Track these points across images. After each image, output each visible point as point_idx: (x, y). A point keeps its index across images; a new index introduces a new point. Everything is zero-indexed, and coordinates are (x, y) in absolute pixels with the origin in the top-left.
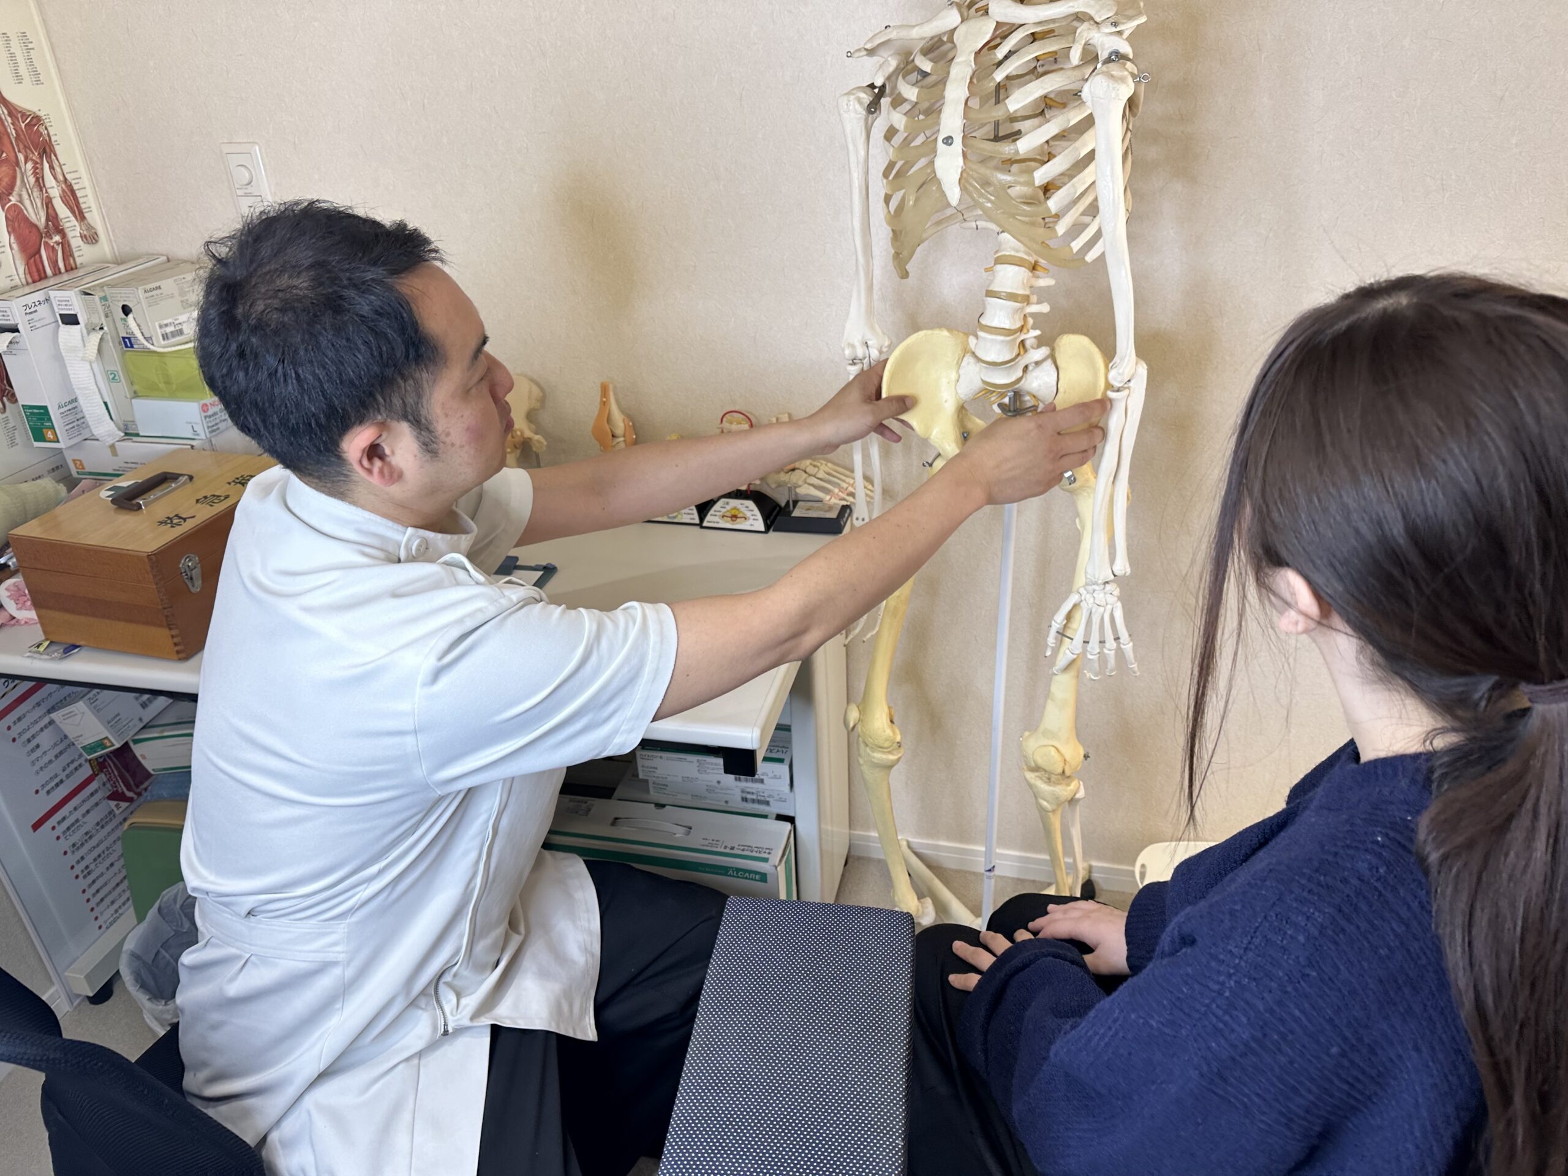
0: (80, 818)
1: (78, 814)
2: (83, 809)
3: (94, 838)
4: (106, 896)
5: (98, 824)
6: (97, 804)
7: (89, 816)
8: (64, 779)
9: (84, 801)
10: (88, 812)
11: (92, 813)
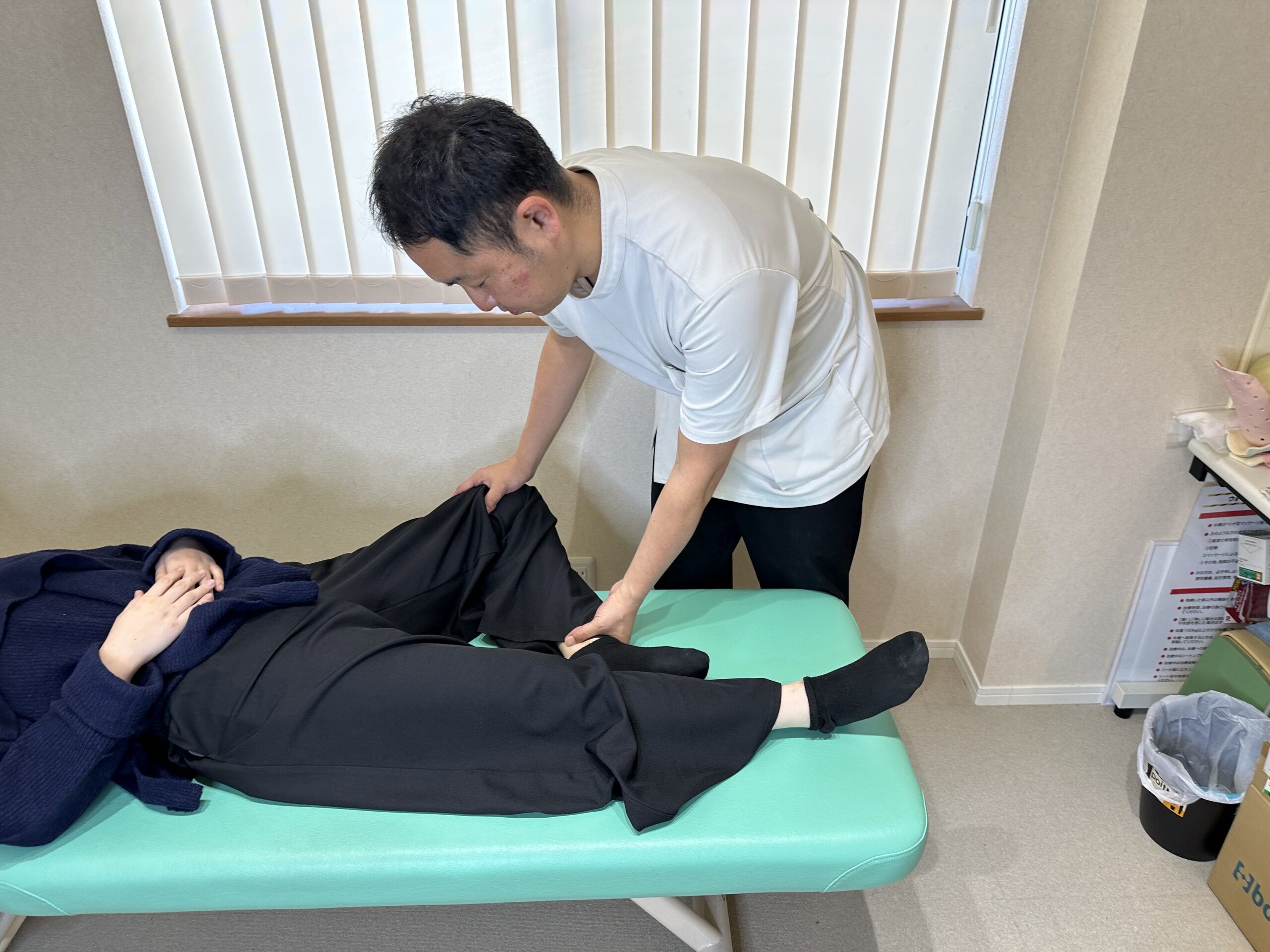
0: (1201, 607)
1: (1201, 604)
2: (1207, 604)
3: (1198, 625)
4: (1175, 663)
5: (1207, 619)
6: (1217, 607)
7: (1206, 610)
8: (1213, 578)
9: (1212, 599)
10: (1209, 607)
11: (1210, 609)
